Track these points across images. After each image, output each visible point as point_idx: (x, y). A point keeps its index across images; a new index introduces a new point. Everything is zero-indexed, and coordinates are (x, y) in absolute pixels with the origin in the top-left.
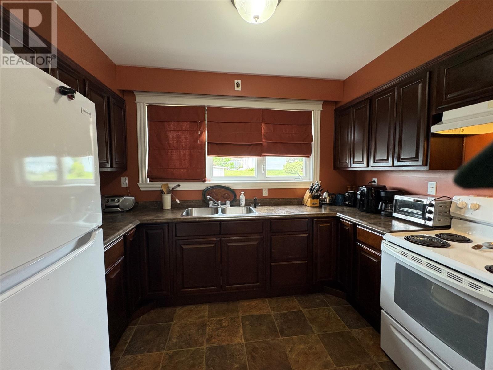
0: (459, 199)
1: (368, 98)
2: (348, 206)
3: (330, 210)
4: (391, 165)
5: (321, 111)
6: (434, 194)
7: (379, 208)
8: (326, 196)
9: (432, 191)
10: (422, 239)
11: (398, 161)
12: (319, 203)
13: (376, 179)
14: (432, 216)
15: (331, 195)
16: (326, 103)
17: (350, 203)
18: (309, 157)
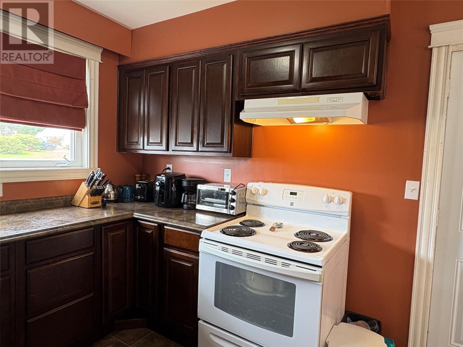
0: (252, 186)
1: (167, 64)
2: (140, 201)
3: (116, 209)
4: (196, 150)
5: (100, 63)
6: (230, 181)
7: (182, 201)
8: (110, 190)
9: (227, 178)
10: (234, 230)
11: (203, 146)
12: (103, 201)
13: (171, 165)
14: (234, 204)
15: (117, 188)
16: (106, 53)
17: (142, 198)
18: (81, 130)
